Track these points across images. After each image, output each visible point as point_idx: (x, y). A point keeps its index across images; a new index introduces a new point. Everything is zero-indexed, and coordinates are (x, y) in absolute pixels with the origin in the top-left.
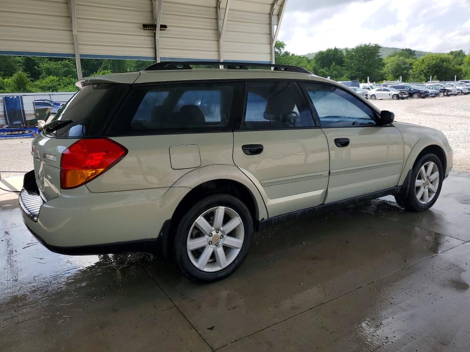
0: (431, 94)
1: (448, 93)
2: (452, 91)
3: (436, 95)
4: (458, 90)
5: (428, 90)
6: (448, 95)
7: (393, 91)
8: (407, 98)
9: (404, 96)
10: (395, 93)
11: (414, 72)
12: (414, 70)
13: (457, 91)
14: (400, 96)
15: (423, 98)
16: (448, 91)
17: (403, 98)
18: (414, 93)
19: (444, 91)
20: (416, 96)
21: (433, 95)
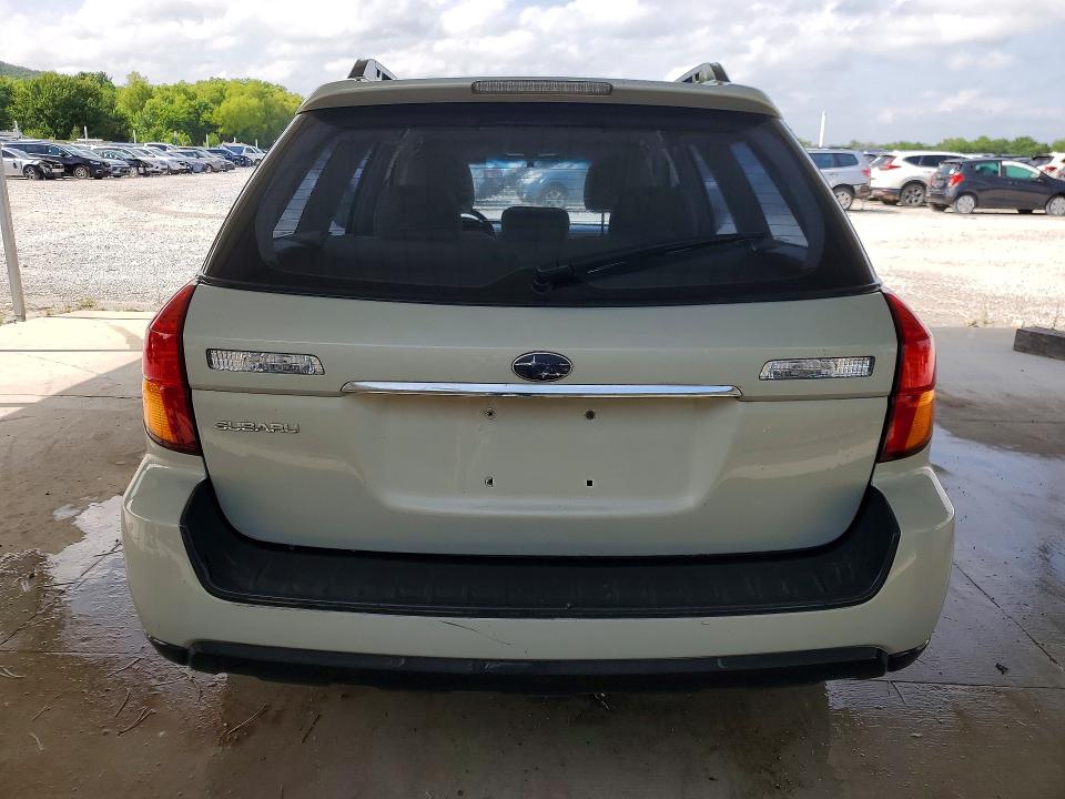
0: (115, 169)
1: (148, 169)
2: (152, 166)
3: (124, 172)
4: (163, 163)
5: (107, 160)
6: (146, 174)
7: (22, 156)
8: (62, 176)
9: (55, 170)
10: (29, 162)
11: (20, 111)
12: (20, 107)
13: (161, 167)
14: (45, 170)
15: (99, 177)
16: (146, 165)
17: (51, 177)
18: (77, 165)
19: (136, 163)
20: (81, 171)
21: (117, 172)
